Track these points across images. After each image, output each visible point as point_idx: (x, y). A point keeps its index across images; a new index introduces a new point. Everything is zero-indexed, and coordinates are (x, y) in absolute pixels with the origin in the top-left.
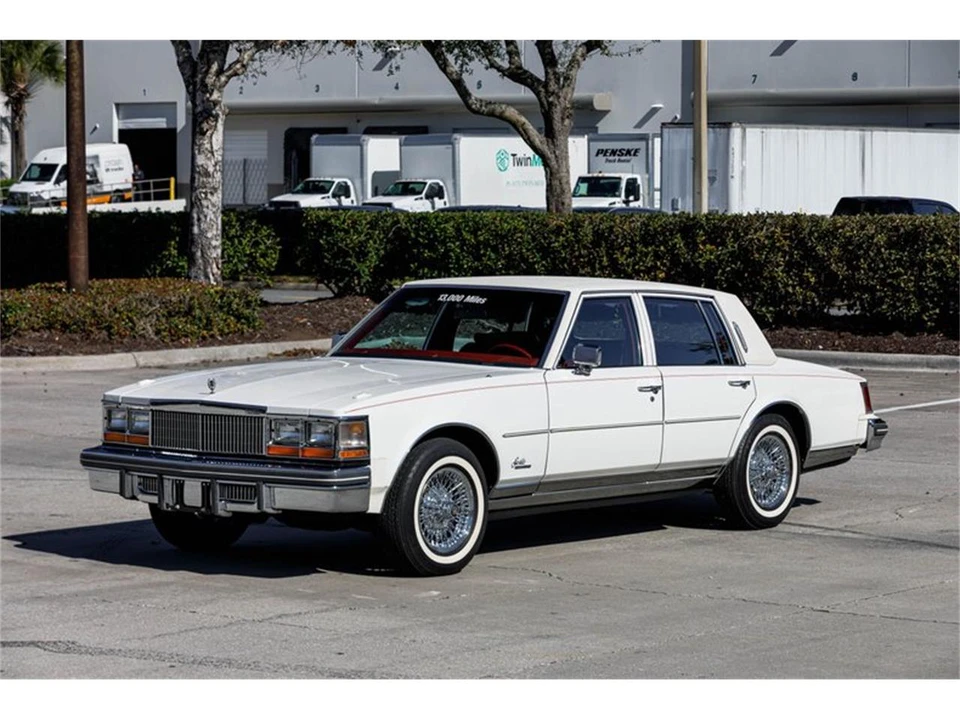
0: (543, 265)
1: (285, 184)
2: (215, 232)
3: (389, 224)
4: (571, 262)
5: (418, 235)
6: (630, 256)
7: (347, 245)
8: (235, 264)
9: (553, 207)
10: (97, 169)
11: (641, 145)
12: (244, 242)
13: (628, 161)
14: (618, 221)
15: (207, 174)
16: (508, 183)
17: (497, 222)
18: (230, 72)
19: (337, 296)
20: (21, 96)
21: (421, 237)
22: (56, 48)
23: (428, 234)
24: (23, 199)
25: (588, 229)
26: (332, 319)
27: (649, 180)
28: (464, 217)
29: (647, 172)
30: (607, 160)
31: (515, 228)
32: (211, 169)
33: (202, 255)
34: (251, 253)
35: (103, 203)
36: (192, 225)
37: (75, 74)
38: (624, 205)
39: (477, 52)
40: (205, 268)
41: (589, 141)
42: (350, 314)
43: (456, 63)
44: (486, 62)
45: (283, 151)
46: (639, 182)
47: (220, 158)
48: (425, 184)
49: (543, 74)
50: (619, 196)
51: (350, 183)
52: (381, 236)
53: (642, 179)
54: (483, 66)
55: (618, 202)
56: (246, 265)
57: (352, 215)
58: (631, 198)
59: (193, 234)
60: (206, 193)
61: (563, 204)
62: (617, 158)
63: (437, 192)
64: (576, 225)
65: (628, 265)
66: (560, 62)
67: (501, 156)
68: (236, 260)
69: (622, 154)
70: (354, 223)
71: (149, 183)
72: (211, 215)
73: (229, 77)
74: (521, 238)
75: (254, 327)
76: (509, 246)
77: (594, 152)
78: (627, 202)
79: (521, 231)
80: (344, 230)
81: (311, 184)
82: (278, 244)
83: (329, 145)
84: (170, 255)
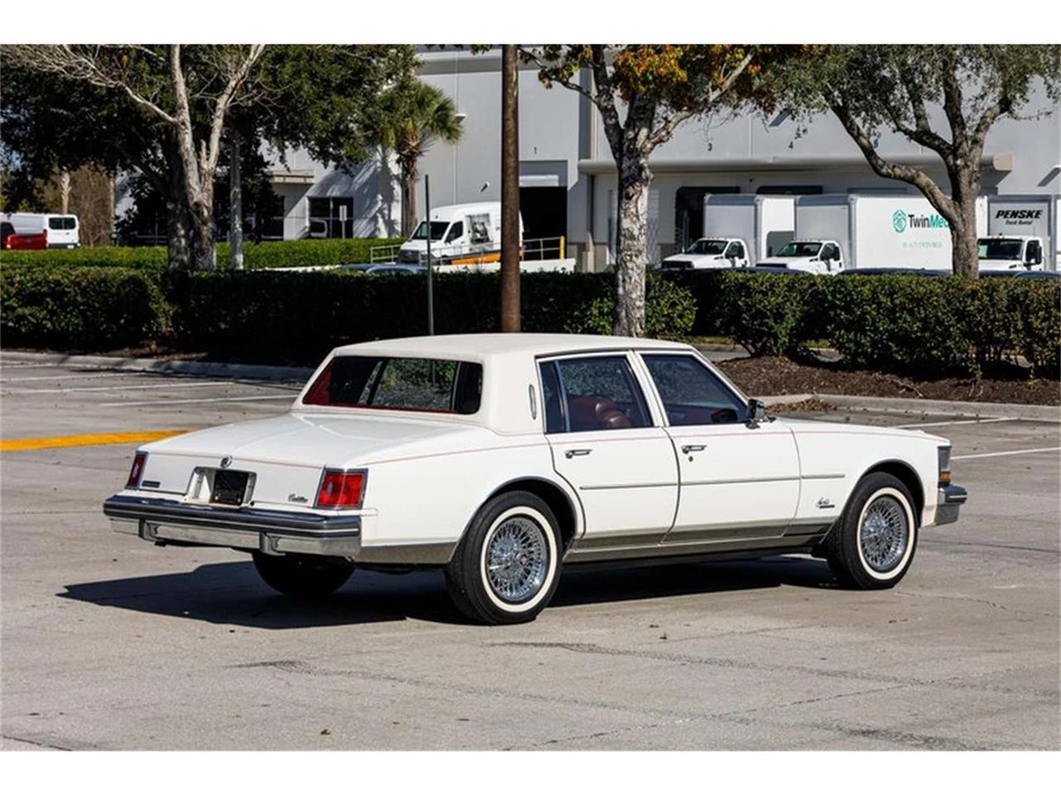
0: (958, 328)
1: (676, 244)
2: (639, 293)
3: (806, 286)
4: (986, 326)
5: (834, 297)
6: (1044, 320)
7: (764, 307)
8: (654, 325)
9: (959, 270)
10: (488, 227)
11: (1043, 207)
12: (662, 303)
13: (1030, 223)
14: (1033, 286)
15: (632, 237)
16: (905, 244)
17: (913, 286)
18: (656, 139)
19: (753, 356)
20: (413, 153)
21: (838, 299)
22: (448, 105)
23: (845, 296)
24: (413, 258)
25: (1003, 293)
26: (751, 379)
27: (1051, 242)
28: (880, 280)
29: (1049, 233)
30: (1008, 223)
31: (931, 292)
32: (636, 233)
33: (627, 316)
34: (669, 314)
35: (492, 262)
36: (617, 286)
37: (510, 141)
38: (1025, 269)
39: (885, 116)
40: (629, 328)
41: (989, 202)
42: (767, 373)
43: (864, 126)
44: (893, 125)
45: (674, 210)
46: (1041, 244)
47: (645, 222)
48: (821, 244)
49: (951, 138)
50: (1021, 259)
51: (743, 243)
52: (798, 298)
53: (1044, 242)
54: (891, 129)
55: (1019, 266)
56: (664, 325)
57: (770, 278)
58: (1033, 261)
59: (617, 295)
60: (631, 256)
61: (970, 267)
62: (1018, 219)
63: (833, 253)
64: (991, 290)
65: (1042, 329)
66: (968, 125)
67: (898, 217)
68: (654, 321)
69: (1024, 216)
70: (772, 285)
71: (539, 242)
72: (635, 277)
73: (655, 144)
74: (936, 301)
75: (675, 388)
76: (925, 309)
77: (994, 213)
78: (1028, 265)
79: (937, 295)
80: (761, 292)
81: (704, 244)
82: (695, 305)
83: (723, 204)
84: (591, 314)
